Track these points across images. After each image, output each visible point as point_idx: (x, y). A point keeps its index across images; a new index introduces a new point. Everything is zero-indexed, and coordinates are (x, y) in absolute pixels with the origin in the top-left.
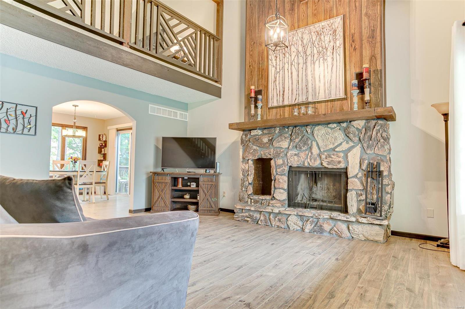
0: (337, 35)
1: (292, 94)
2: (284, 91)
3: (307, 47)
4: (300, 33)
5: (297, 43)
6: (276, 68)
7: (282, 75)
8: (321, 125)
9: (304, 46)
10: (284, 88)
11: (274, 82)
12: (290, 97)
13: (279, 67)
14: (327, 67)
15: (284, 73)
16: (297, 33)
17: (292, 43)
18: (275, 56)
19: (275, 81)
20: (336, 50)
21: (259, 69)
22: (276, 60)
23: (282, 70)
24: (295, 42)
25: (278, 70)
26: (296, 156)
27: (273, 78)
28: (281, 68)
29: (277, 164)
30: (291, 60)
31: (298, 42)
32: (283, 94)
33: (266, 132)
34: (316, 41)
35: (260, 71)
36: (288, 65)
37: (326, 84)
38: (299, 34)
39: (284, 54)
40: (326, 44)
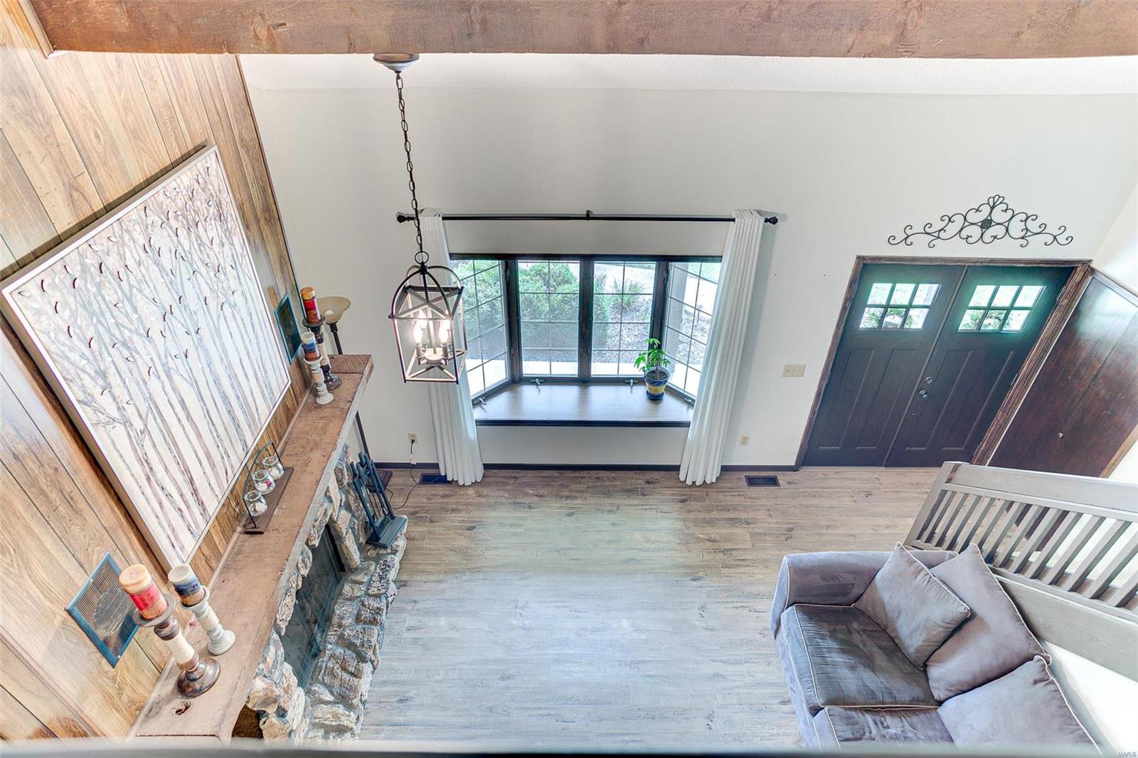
1: (213, 466)
2: (192, 482)
3: (181, 280)
4: (137, 227)
5: (147, 279)
6: (127, 423)
7: (161, 431)
9: (171, 283)
10: (187, 471)
11: (148, 479)
12: (213, 482)
13: (135, 410)
15: (163, 420)
16: (128, 231)
17: (130, 285)
18: (93, 373)
20: (241, 266)
21: (34, 482)
22: (107, 388)
23: (150, 416)
24: (140, 276)
25: (138, 425)
27: (137, 468)
28: (143, 408)
30: (160, 358)
31: (147, 269)
32: (195, 492)
34: (193, 250)
35: (47, 490)
36: (158, 382)
38: (135, 234)
39: (125, 344)
40: (218, 254)
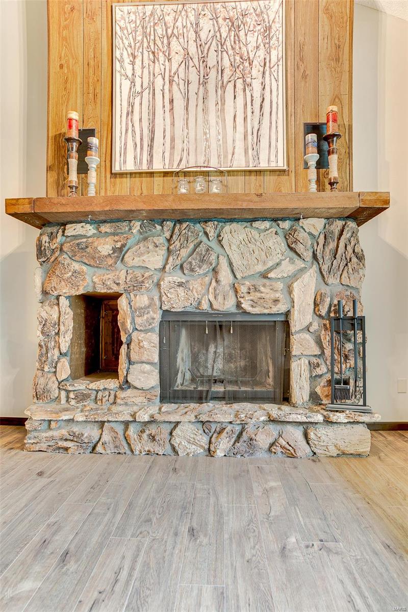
0: (272, 37)
1: (173, 148)
2: (152, 140)
3: (209, 48)
4: (193, 12)
5: (185, 35)
6: (133, 82)
7: (149, 101)
8: (238, 222)
9: (201, 45)
10: (153, 132)
11: (128, 114)
12: (167, 155)
13: (140, 82)
14: (252, 100)
15: (154, 98)
16: (186, 11)
17: (173, 32)
18: (130, 53)
19: (130, 113)
20: (270, 68)
21: (88, 78)
22: (133, 63)
23: (147, 91)
24: (181, 32)
25: (138, 89)
26: (181, 288)
27: (125, 104)
28: (145, 85)
29: (135, 304)
30: (170, 71)
31: (188, 31)
32: (151, 147)
33: (108, 230)
34: (228, 39)
35: (90, 84)
36: (162, 80)
37: (250, 137)
38: (190, 15)
39: (153, 53)
40: (250, 51)
